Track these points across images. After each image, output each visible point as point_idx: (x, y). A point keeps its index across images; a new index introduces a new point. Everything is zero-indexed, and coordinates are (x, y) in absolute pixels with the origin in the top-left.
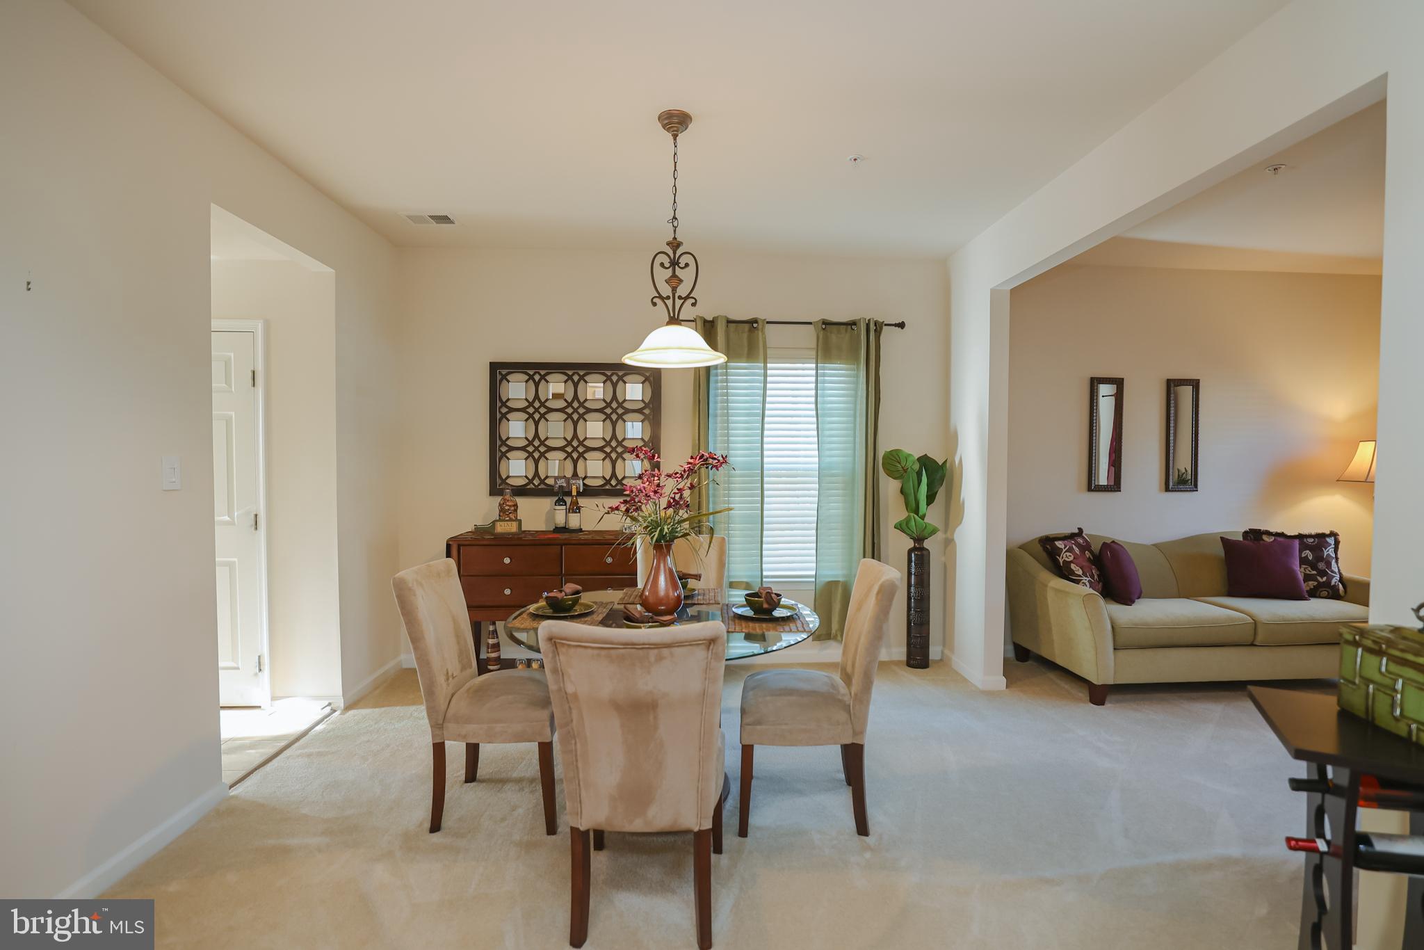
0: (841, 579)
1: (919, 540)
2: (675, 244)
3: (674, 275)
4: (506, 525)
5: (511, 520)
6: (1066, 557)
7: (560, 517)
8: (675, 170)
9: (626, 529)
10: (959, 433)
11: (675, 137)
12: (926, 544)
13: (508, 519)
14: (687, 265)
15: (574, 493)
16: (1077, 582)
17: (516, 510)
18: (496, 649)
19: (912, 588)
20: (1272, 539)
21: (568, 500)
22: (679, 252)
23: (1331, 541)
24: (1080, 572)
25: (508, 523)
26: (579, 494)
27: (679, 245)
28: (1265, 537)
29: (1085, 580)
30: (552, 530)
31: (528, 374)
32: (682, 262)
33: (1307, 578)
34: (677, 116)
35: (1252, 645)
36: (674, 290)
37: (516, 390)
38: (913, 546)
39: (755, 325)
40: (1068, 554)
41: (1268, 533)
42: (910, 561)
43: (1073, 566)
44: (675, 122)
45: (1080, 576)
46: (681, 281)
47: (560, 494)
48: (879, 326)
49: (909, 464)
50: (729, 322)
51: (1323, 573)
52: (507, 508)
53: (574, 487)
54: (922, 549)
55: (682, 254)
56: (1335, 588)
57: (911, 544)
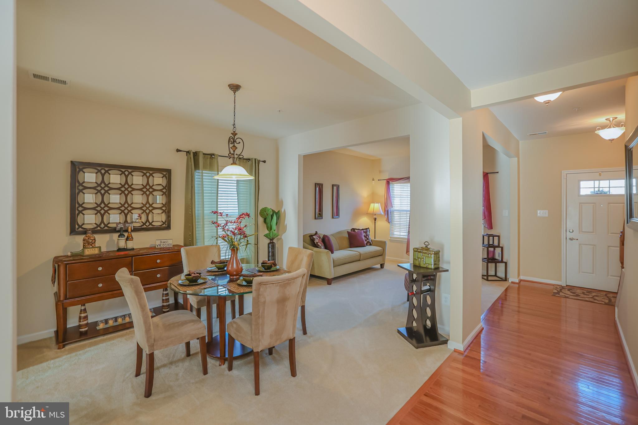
0: (245, 257)
1: (272, 239)
2: (234, 134)
3: (234, 146)
4: (91, 250)
5: (93, 247)
6: (316, 241)
7: (122, 243)
8: (235, 106)
9: (157, 246)
10: (284, 201)
11: (235, 93)
12: (274, 241)
13: (91, 247)
14: (239, 143)
15: (129, 230)
16: (321, 248)
17: (95, 242)
18: (86, 319)
19: (270, 257)
20: (357, 230)
21: (126, 234)
22: (236, 137)
23: (368, 230)
24: (321, 245)
25: (91, 249)
26: (132, 231)
27: (236, 134)
28: (356, 230)
29: (322, 247)
30: (117, 250)
31: (97, 169)
32: (238, 141)
33: (366, 240)
34: (235, 86)
35: (360, 260)
36: (234, 151)
37: (90, 177)
38: (269, 242)
39: (213, 156)
40: (317, 240)
41: (356, 229)
42: (269, 247)
43: (319, 243)
44: (235, 88)
45: (321, 246)
46: (237, 148)
47: (121, 231)
48: (259, 161)
49: (269, 212)
50: (204, 154)
51: (368, 239)
52: (90, 241)
53: (130, 228)
54: (273, 243)
55: (237, 139)
56: (370, 243)
57: (268, 241)
